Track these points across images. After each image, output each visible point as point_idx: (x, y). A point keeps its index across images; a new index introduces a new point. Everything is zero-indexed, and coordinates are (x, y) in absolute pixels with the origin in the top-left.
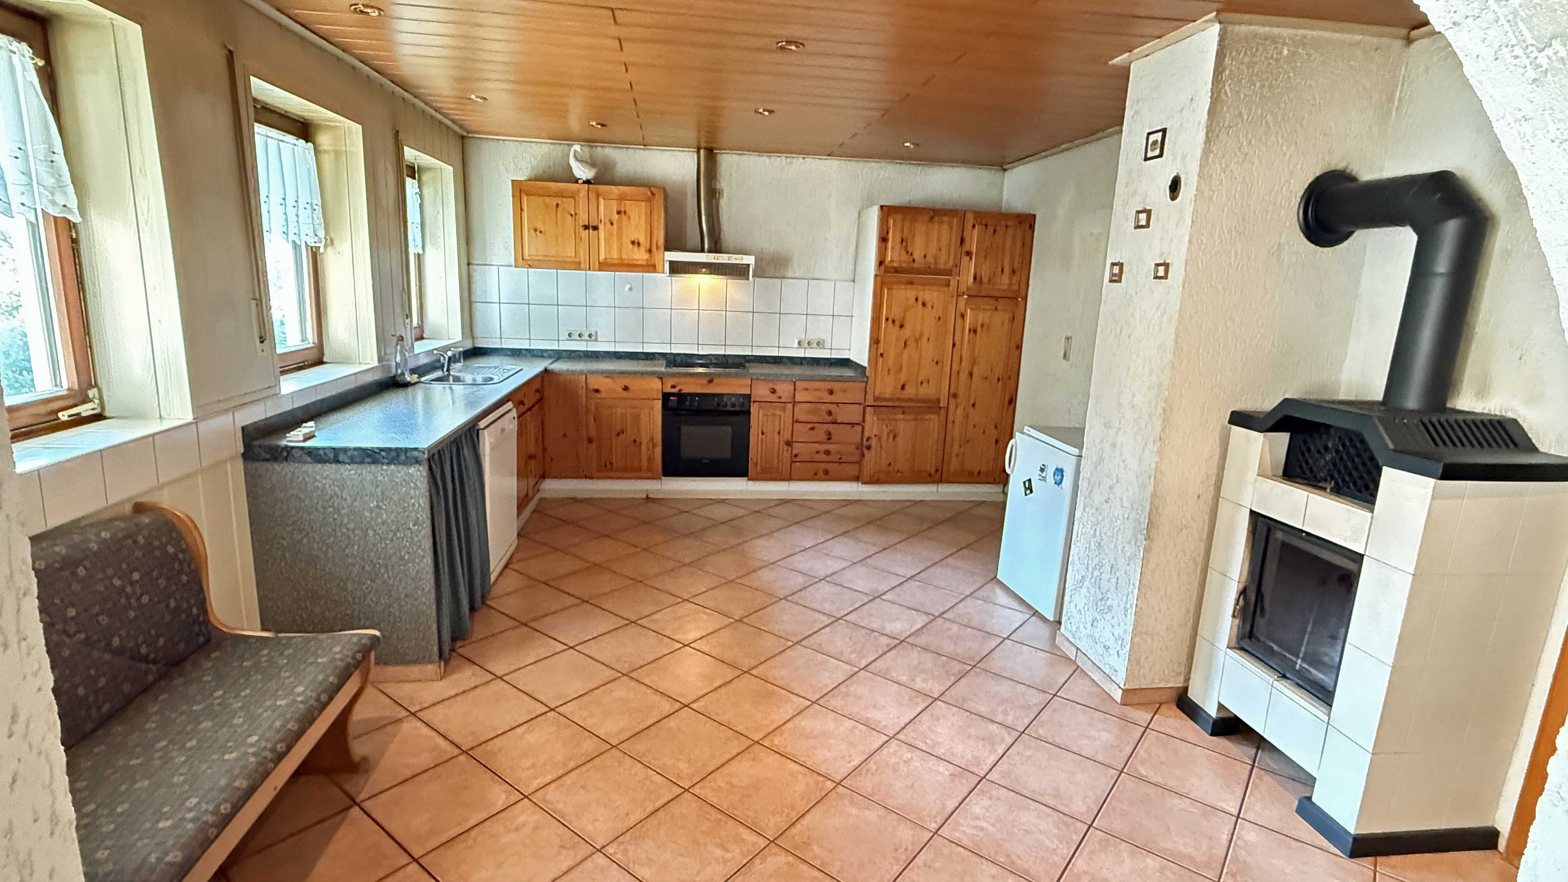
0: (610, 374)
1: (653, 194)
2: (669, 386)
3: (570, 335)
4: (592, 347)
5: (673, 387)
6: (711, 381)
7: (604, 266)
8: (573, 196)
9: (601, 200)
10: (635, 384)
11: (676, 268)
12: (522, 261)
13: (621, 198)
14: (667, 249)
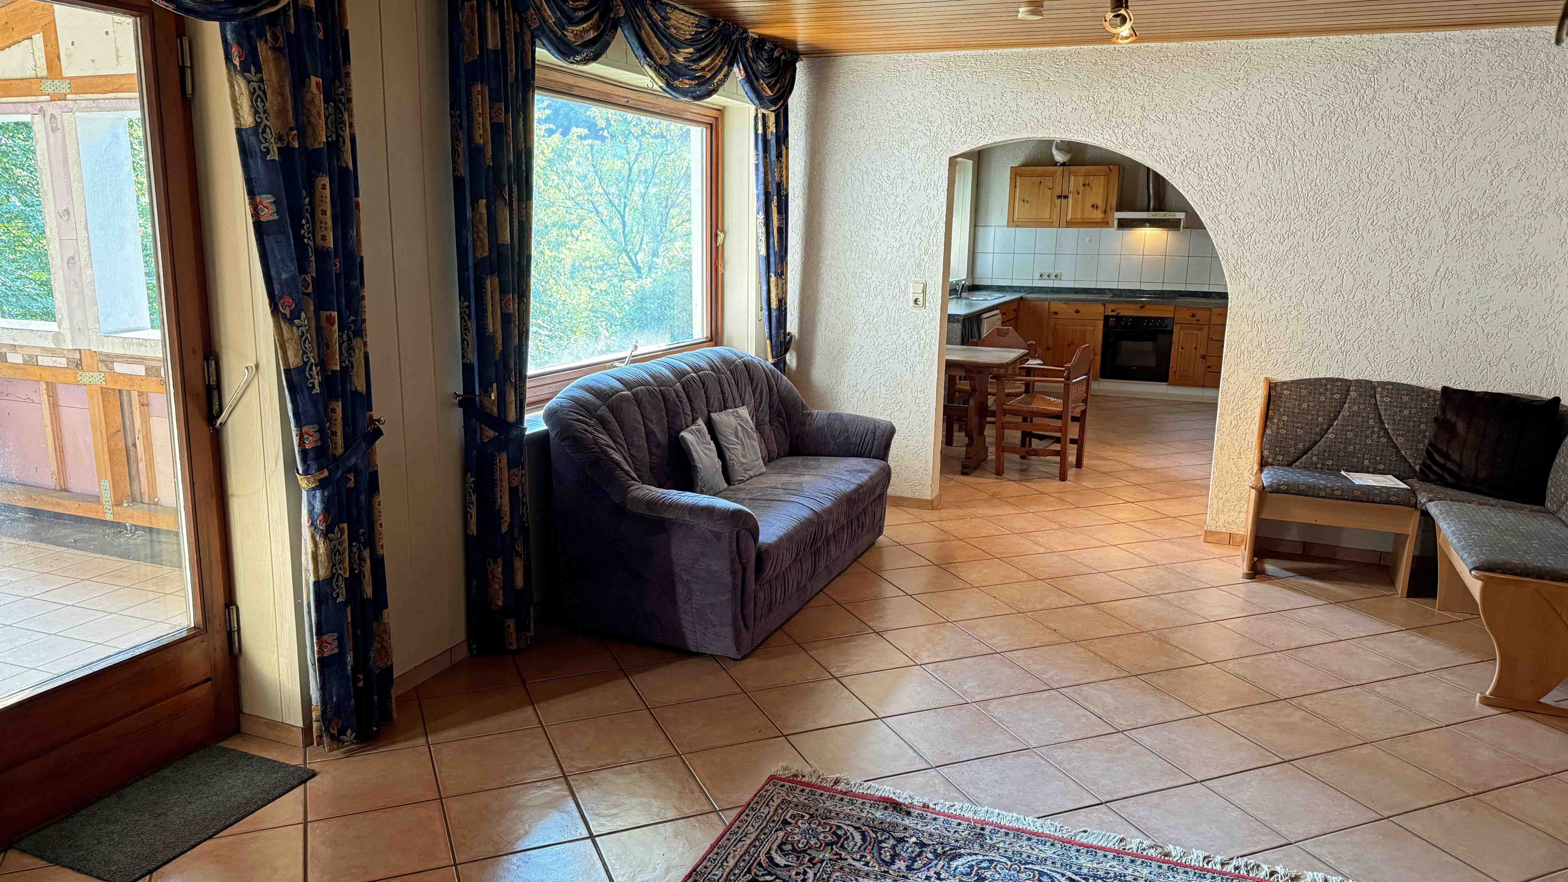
0: (1067, 301)
1: (1110, 170)
2: (1109, 310)
3: (1041, 276)
4: (1057, 284)
5: (1113, 311)
6: (1142, 307)
7: (1070, 224)
8: (1052, 175)
9: (1072, 177)
10: (1083, 308)
11: (1124, 224)
12: (1012, 222)
13: (1087, 175)
14: (1117, 210)
